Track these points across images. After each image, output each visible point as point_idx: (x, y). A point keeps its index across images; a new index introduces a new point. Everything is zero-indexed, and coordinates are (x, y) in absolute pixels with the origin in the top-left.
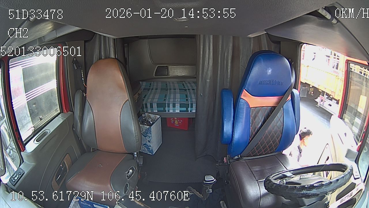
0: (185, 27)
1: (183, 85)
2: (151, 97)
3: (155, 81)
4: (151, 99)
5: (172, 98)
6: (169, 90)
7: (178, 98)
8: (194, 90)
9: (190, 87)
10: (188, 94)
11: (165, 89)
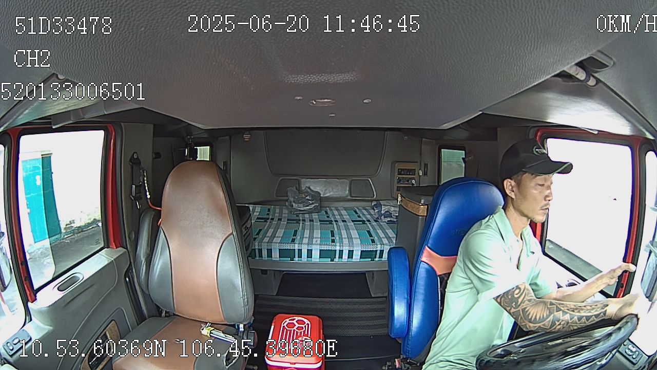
0: (330, 115)
1: (326, 213)
2: (269, 234)
3: (278, 206)
4: (268, 239)
5: (306, 238)
6: (301, 222)
7: (318, 238)
8: (345, 221)
9: (338, 217)
10: (336, 229)
11: (294, 220)
